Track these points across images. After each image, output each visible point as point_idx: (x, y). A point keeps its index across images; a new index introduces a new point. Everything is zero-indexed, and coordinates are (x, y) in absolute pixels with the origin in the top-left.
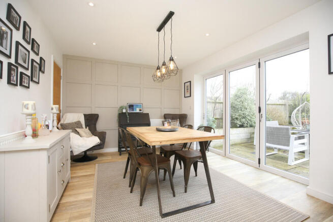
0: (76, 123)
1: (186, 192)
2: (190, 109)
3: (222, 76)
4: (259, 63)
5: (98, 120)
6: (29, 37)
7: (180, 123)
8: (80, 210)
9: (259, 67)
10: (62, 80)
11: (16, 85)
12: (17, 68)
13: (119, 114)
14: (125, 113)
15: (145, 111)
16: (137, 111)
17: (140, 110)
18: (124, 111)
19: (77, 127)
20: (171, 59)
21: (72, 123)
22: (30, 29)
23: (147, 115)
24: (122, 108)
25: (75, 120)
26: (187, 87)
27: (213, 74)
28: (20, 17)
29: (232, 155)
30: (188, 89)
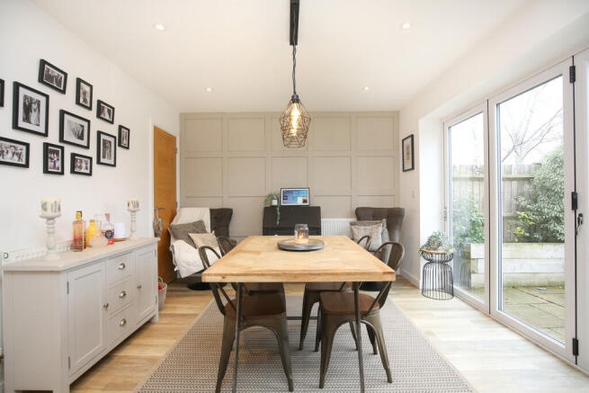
0: (194, 224)
1: (321, 386)
2: (413, 196)
3: (481, 116)
4: (573, 69)
5: (232, 219)
6: (89, 100)
7: (388, 227)
8: (130, 374)
9: (573, 79)
10: (178, 156)
11: (62, 173)
12: (62, 148)
13: (266, 209)
14: (276, 207)
15: (314, 203)
16: (299, 202)
17: (305, 201)
18: (275, 203)
19: (194, 232)
20: (295, 100)
21: (188, 224)
22: (91, 87)
23: (318, 209)
24: (271, 197)
25: (195, 219)
26: (408, 148)
27: (463, 114)
28: (66, 75)
29: (505, 314)
30: (408, 153)
